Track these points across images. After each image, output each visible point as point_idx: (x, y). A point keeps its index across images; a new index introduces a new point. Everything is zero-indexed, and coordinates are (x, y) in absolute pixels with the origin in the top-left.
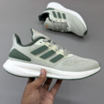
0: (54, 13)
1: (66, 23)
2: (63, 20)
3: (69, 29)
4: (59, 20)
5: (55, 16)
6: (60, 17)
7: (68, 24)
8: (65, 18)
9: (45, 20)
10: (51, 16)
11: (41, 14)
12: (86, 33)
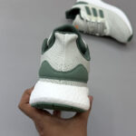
0: (87, 9)
3: (107, 32)
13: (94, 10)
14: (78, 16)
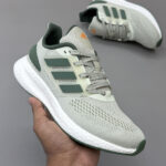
0: (106, 9)
1: (126, 27)
2: (121, 22)
3: (131, 37)
4: (114, 21)
5: (108, 14)
6: (116, 16)
7: (131, 28)
8: (124, 17)
9: (90, 21)
10: (101, 14)
11: (83, 10)
12: (159, 43)
13: (114, 10)
14: (95, 18)
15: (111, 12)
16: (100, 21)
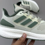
2: (28, 5)
4: (26, 5)
13: (26, 2)
14: (21, 5)
15: (25, 3)
16: (22, 5)
